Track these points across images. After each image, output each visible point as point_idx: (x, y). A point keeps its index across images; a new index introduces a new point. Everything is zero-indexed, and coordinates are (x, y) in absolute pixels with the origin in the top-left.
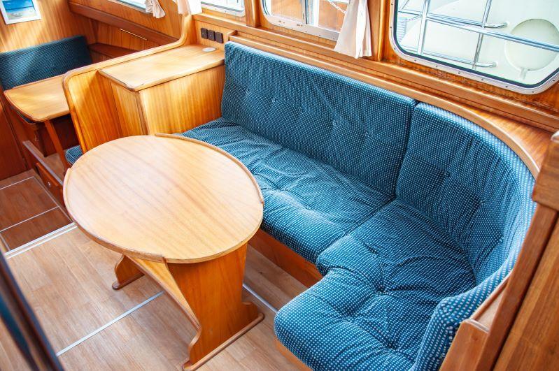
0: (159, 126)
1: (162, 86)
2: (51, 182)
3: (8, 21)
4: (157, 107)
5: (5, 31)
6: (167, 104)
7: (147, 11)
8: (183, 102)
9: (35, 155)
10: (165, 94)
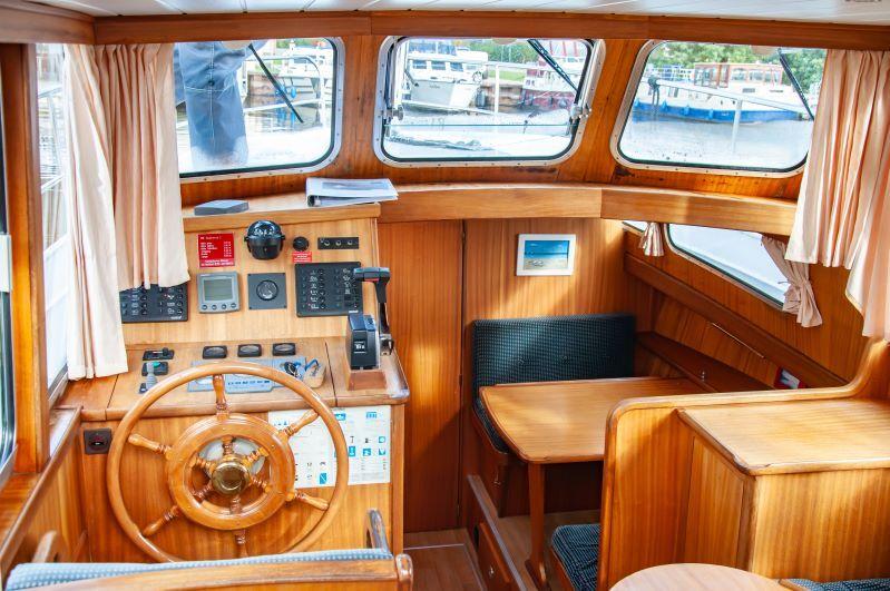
0: (775, 553)
1: (804, 479)
2: (496, 570)
3: (520, 272)
4: (781, 514)
5: (512, 284)
6: (804, 515)
7: (785, 309)
8: (838, 520)
9: (483, 508)
10: (806, 493)
